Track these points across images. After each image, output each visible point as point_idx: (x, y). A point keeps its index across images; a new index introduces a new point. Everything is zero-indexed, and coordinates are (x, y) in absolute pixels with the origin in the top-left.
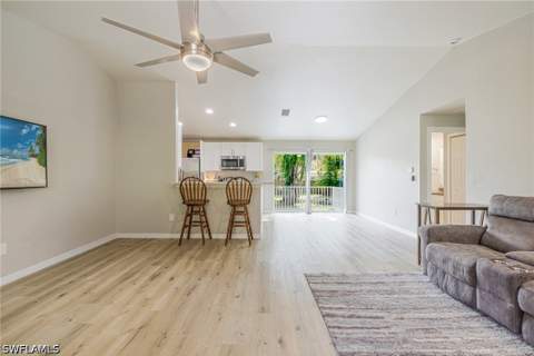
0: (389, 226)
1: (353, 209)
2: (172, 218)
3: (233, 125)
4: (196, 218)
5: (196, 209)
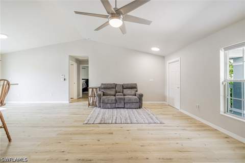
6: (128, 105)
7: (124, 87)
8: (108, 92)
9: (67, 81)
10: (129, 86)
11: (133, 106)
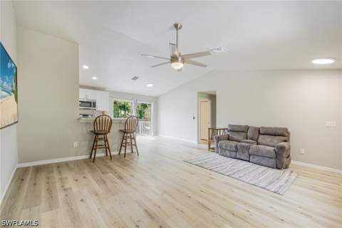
0: (183, 140)
1: (156, 133)
2: (76, 144)
3: (95, 78)
4: (100, 143)
5: (100, 136)
6: (256, 159)
7: (261, 132)
8: (235, 136)
9: (196, 120)
10: (270, 132)
11: (263, 162)
